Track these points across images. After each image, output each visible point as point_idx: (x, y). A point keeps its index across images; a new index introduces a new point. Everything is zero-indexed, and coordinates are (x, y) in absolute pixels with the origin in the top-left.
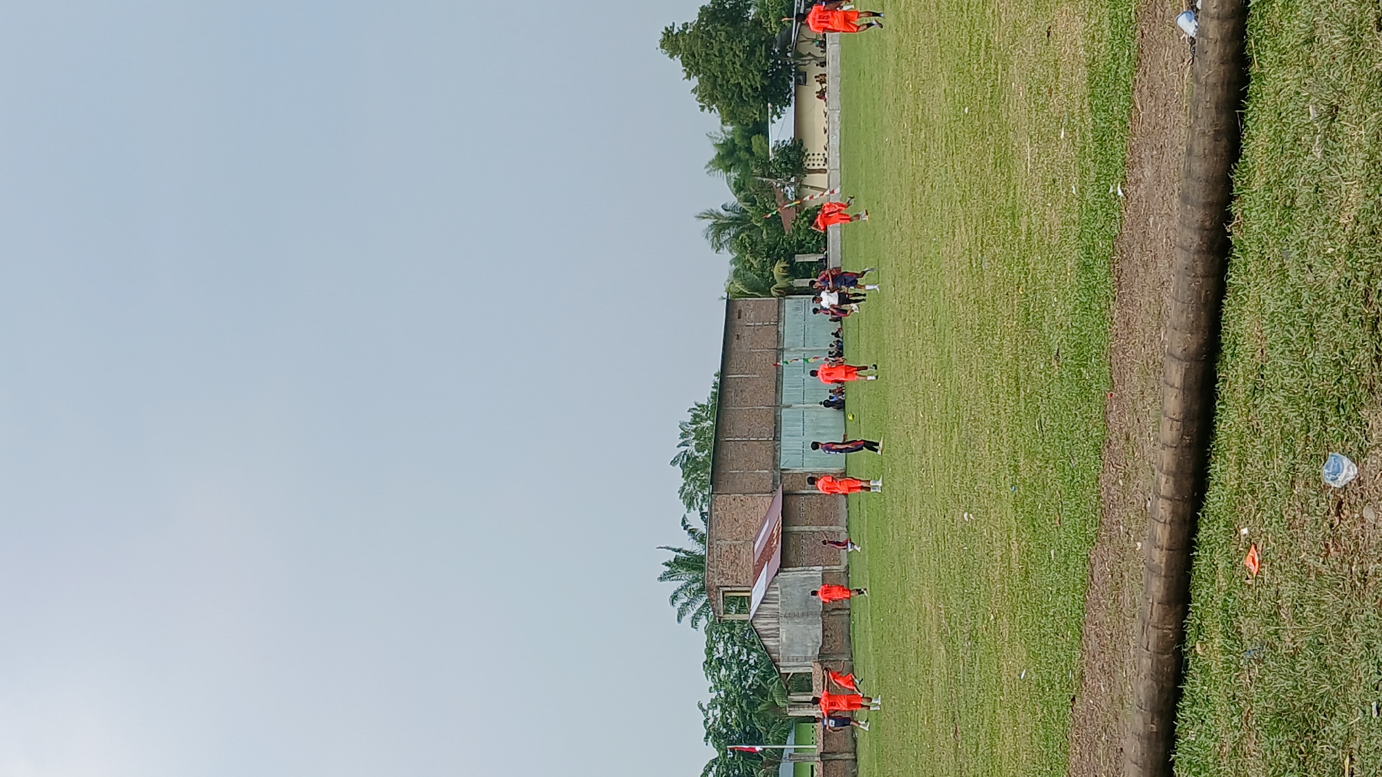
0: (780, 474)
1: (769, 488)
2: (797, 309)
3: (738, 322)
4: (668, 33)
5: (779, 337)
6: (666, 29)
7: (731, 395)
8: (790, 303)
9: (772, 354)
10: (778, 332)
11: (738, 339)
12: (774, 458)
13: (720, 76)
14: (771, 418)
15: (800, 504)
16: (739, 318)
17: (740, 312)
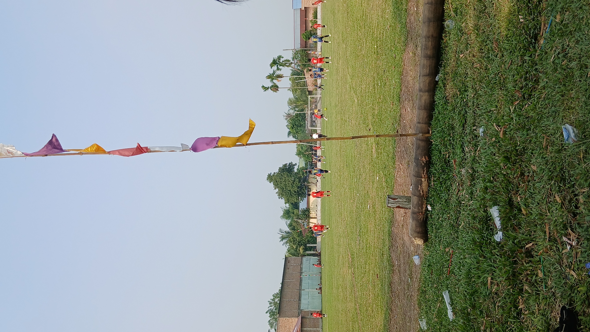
0: (300, 311)
1: (297, 315)
2: (307, 260)
3: (288, 264)
4: (269, 176)
5: (301, 269)
6: (269, 174)
7: (286, 286)
8: (305, 259)
9: (299, 274)
10: (301, 267)
11: (288, 269)
12: (299, 306)
13: (285, 188)
14: (298, 294)
15: (307, 321)
16: (289, 263)
17: (289, 261)
